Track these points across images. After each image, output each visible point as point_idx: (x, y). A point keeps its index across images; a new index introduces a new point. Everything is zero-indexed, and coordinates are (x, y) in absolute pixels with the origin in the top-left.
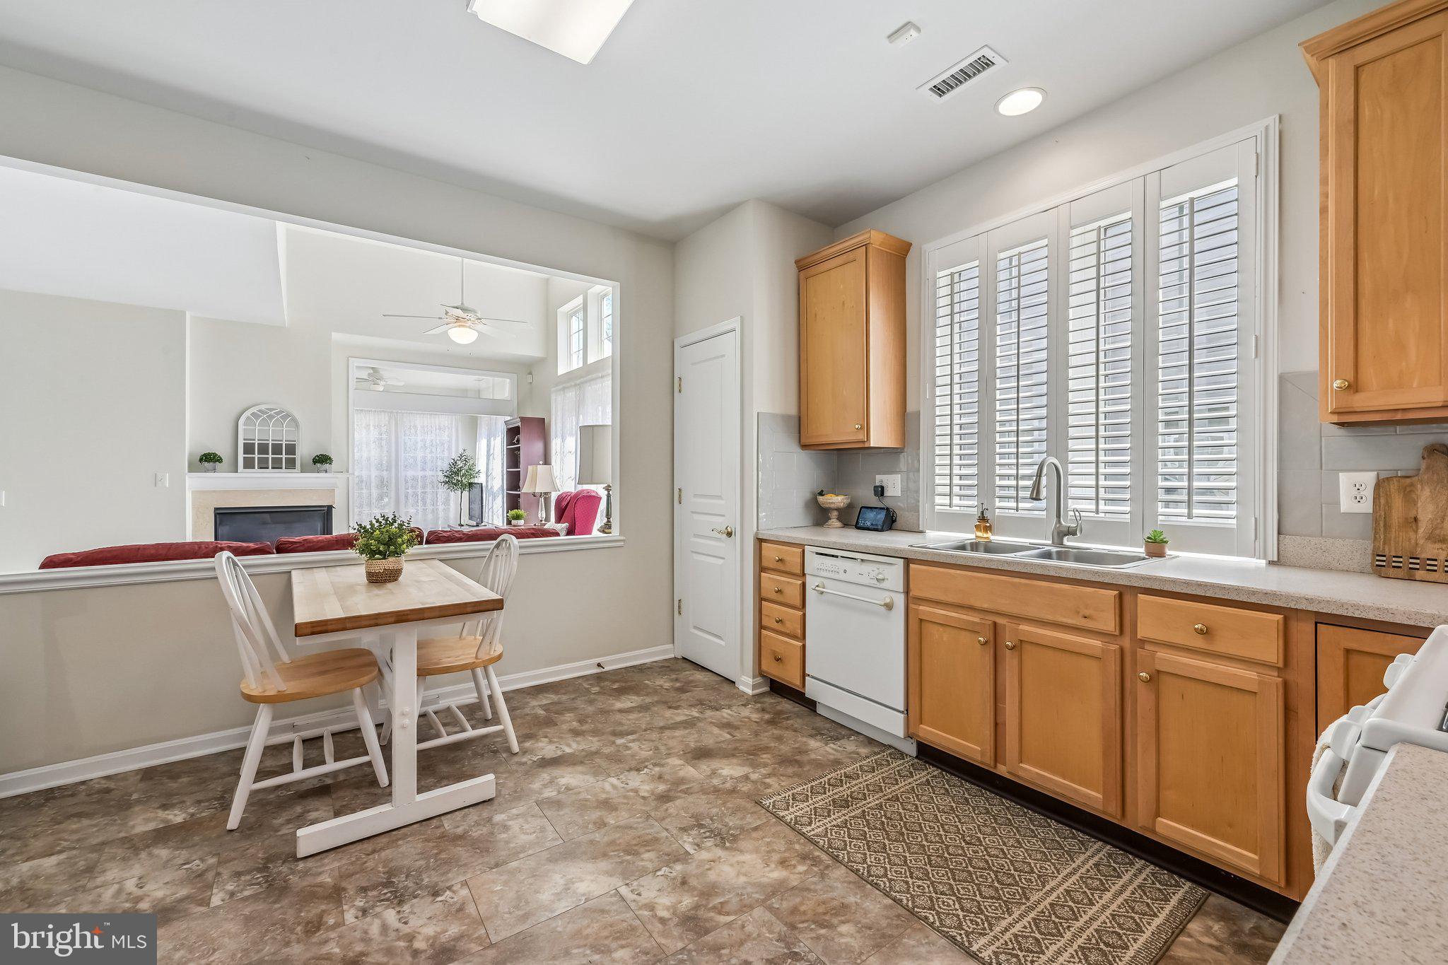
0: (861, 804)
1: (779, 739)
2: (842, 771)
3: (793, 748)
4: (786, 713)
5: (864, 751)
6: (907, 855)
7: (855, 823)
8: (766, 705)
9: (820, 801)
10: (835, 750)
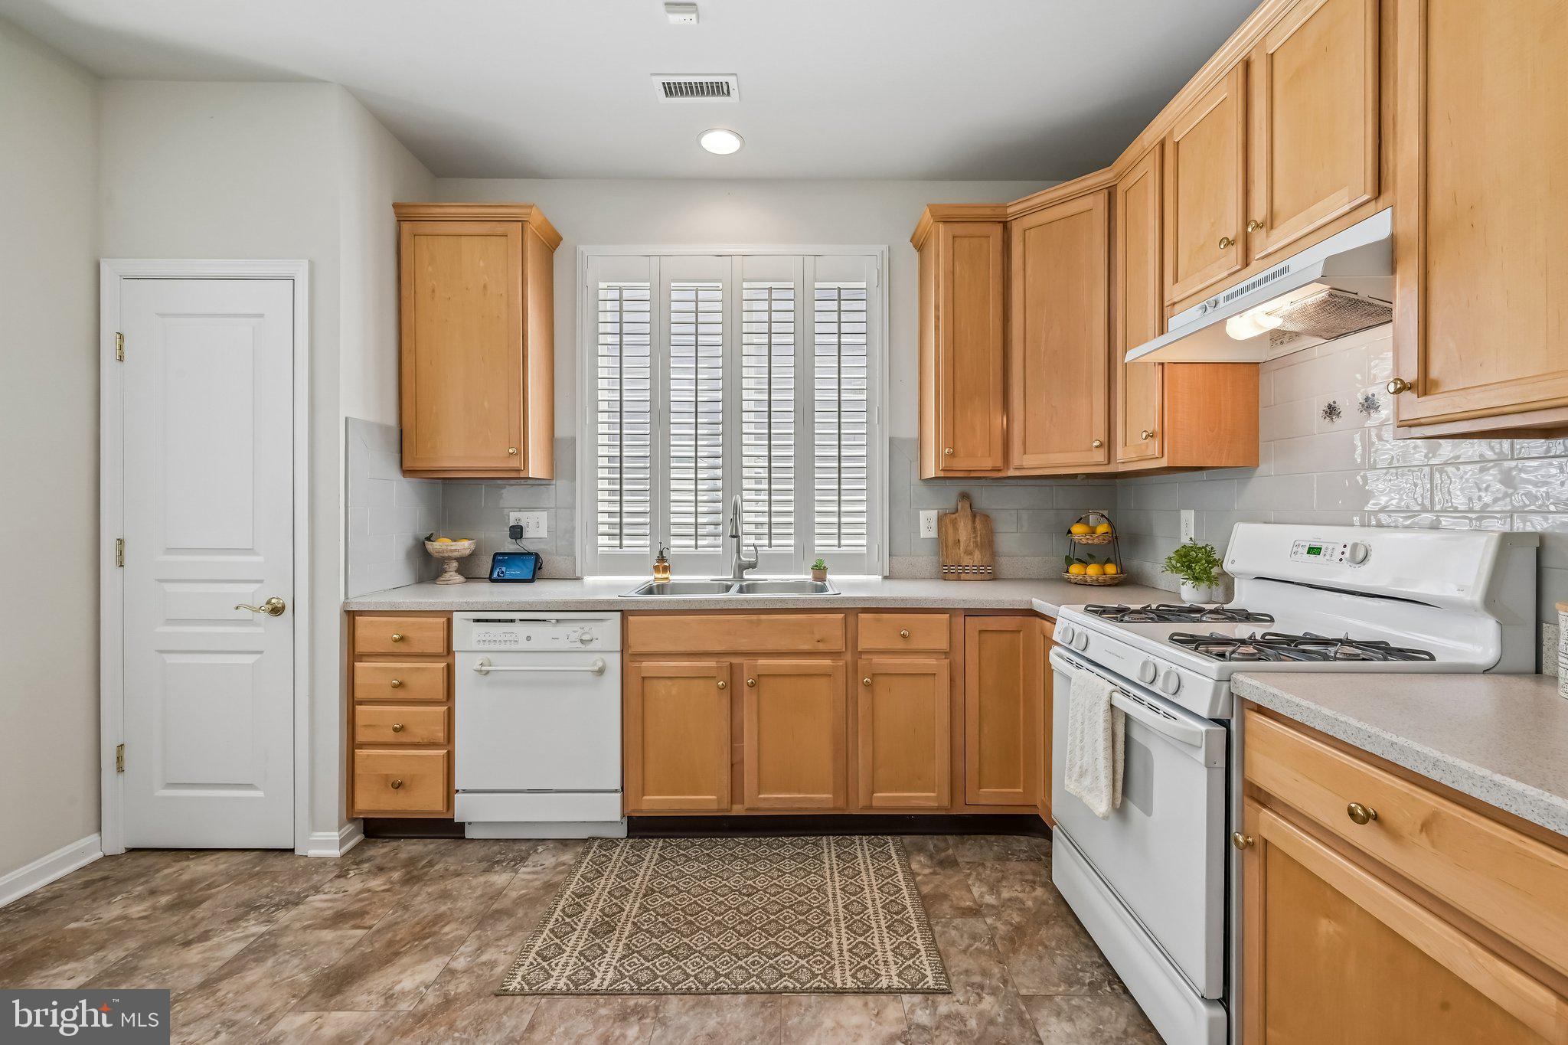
0: (623, 918)
1: (445, 895)
2: (568, 893)
3: (477, 898)
4: (423, 858)
5: (568, 857)
6: (715, 940)
7: (637, 941)
8: (378, 861)
9: (577, 942)
10: (534, 873)
